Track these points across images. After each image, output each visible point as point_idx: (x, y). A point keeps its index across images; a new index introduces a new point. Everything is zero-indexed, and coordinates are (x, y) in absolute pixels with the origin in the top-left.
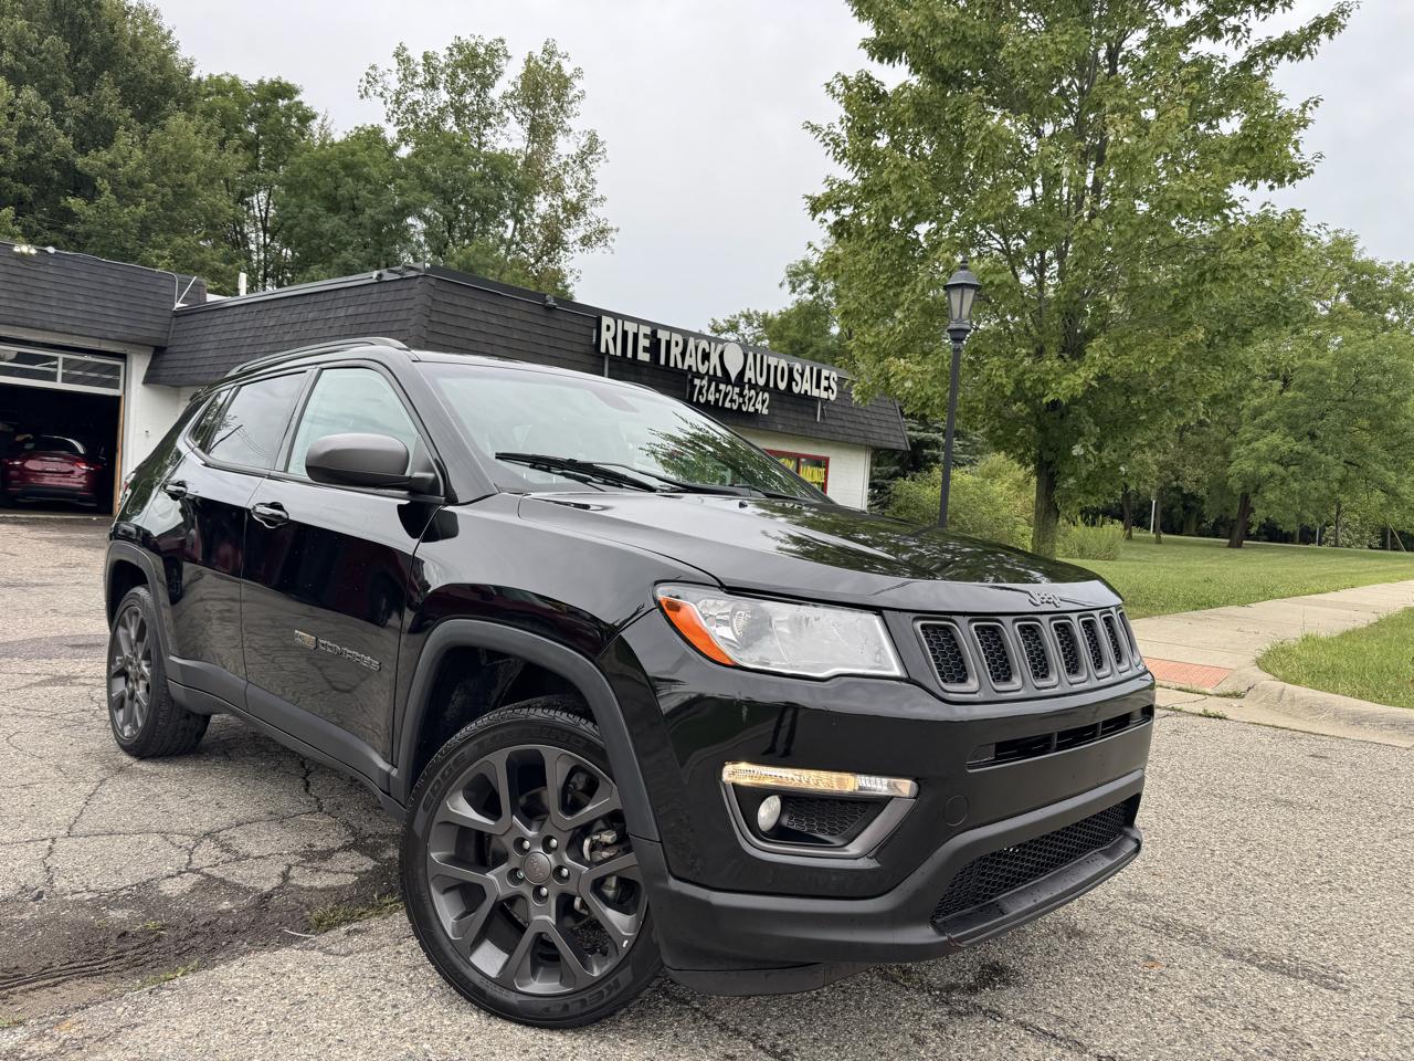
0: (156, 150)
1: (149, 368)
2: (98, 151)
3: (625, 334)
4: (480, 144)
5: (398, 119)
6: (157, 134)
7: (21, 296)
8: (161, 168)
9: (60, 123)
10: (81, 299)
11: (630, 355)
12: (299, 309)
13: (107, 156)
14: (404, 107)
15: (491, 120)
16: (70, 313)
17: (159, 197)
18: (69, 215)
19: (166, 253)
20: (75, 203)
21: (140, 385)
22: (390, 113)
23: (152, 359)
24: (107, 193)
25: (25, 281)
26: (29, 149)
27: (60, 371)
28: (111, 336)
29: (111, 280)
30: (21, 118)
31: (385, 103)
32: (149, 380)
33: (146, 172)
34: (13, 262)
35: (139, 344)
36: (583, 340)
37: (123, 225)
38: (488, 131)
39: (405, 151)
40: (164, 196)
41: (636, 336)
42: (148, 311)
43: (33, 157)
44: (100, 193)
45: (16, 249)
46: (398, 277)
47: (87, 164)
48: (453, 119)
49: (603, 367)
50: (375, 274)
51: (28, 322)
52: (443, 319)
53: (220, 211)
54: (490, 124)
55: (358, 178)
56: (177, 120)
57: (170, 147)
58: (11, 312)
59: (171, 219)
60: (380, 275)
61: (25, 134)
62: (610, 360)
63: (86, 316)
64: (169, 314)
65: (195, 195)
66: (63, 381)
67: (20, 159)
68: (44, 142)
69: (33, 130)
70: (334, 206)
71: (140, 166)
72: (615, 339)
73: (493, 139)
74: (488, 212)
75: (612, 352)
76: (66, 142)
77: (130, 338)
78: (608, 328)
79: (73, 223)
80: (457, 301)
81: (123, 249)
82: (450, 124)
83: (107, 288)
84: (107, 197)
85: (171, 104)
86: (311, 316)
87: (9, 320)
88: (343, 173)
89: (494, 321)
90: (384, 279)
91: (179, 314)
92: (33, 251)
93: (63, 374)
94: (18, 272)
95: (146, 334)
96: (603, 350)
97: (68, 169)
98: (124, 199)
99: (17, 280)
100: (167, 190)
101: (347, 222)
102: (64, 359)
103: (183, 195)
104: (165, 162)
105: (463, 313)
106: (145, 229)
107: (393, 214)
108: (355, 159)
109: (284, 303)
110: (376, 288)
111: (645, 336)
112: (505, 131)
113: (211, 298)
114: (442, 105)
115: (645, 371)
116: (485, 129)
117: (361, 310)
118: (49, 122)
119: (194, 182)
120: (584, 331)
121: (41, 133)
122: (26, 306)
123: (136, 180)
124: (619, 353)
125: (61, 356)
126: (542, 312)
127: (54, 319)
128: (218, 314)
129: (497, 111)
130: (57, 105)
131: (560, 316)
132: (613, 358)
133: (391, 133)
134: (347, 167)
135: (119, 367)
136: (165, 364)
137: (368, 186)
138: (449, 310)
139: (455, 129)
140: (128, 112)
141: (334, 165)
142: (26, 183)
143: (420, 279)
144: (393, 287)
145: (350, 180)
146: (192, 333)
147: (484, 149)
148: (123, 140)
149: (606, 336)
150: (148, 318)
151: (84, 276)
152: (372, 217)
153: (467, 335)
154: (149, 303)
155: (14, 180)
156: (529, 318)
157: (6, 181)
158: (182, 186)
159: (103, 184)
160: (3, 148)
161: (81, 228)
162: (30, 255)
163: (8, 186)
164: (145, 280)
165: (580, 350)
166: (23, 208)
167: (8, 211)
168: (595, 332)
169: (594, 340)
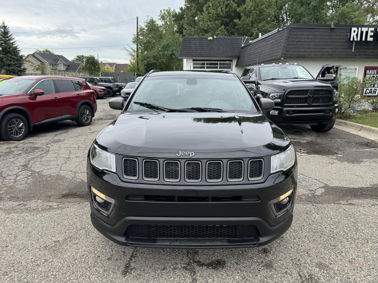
1: (237, 63)
2: (242, 6)
3: (362, 32)
7: (209, 50)
8: (256, 6)
10: (221, 48)
11: (364, 39)
13: (244, 6)
16: (219, 52)
17: (255, 14)
18: (235, 24)
20: (236, 21)
21: (235, 67)
23: (238, 60)
24: (243, 16)
25: (210, 46)
26: (228, 9)
27: (219, 66)
28: (227, 56)
29: (228, 42)
30: (226, 2)
32: (236, 66)
33: (253, 8)
34: (208, 42)
35: (234, 57)
36: (345, 37)
37: (247, 24)
40: (256, 13)
41: (367, 32)
42: (236, 48)
43: (229, 11)
45: (208, 39)
46: (282, 29)
47: (239, 10)
49: (353, 45)
51: (210, 56)
52: (293, 40)
53: (271, 14)
58: (207, 54)
60: (278, 30)
61: (227, 6)
62: (355, 42)
63: (223, 52)
64: (240, 48)
65: (264, 11)
66: (219, 68)
67: (226, 13)
68: (231, 7)
69: (228, 4)
71: (251, 7)
72: (357, 35)
75: (355, 39)
76: (235, 5)
77: (232, 56)
78: (354, 31)
79: (237, 25)
80: (298, 33)
81: (248, 30)
83: (227, 44)
84: (243, 17)
86: (264, 44)
87: (207, 56)
89: (310, 37)
91: (244, 47)
92: (212, 38)
93: (219, 67)
94: (209, 44)
95: (235, 54)
96: (352, 39)
97: (235, 11)
98: (248, 16)
99: (209, 46)
100: (258, 12)
101: (306, 8)
103: (261, 12)
104: (257, 4)
105: (300, 37)
109: (260, 41)
110: (277, 33)
111: (371, 31)
113: (250, 41)
115: (372, 44)
117: (274, 41)
119: (264, 7)
120: (346, 34)
122: (210, 52)
123: (250, 11)
124: (359, 39)
125: (219, 62)
126: (329, 31)
127: (216, 54)
128: (249, 46)
131: (337, 31)
132: (357, 42)
135: (231, 63)
136: (241, 61)
138: (295, 37)
142: (227, 18)
143: (287, 29)
144: (281, 32)
146: (244, 52)
149: (353, 34)
150: (236, 50)
151: (222, 42)
153: (301, 43)
154: (236, 46)
155: (225, 18)
156: (324, 34)
157: (223, 19)
158: (261, 9)
159: (242, 14)
160: (222, 11)
161: (238, 27)
162: (211, 39)
163: (224, 20)
164: (236, 40)
165: (344, 41)
166: (226, 24)
167: (223, 27)
168: (349, 33)
169: (349, 37)
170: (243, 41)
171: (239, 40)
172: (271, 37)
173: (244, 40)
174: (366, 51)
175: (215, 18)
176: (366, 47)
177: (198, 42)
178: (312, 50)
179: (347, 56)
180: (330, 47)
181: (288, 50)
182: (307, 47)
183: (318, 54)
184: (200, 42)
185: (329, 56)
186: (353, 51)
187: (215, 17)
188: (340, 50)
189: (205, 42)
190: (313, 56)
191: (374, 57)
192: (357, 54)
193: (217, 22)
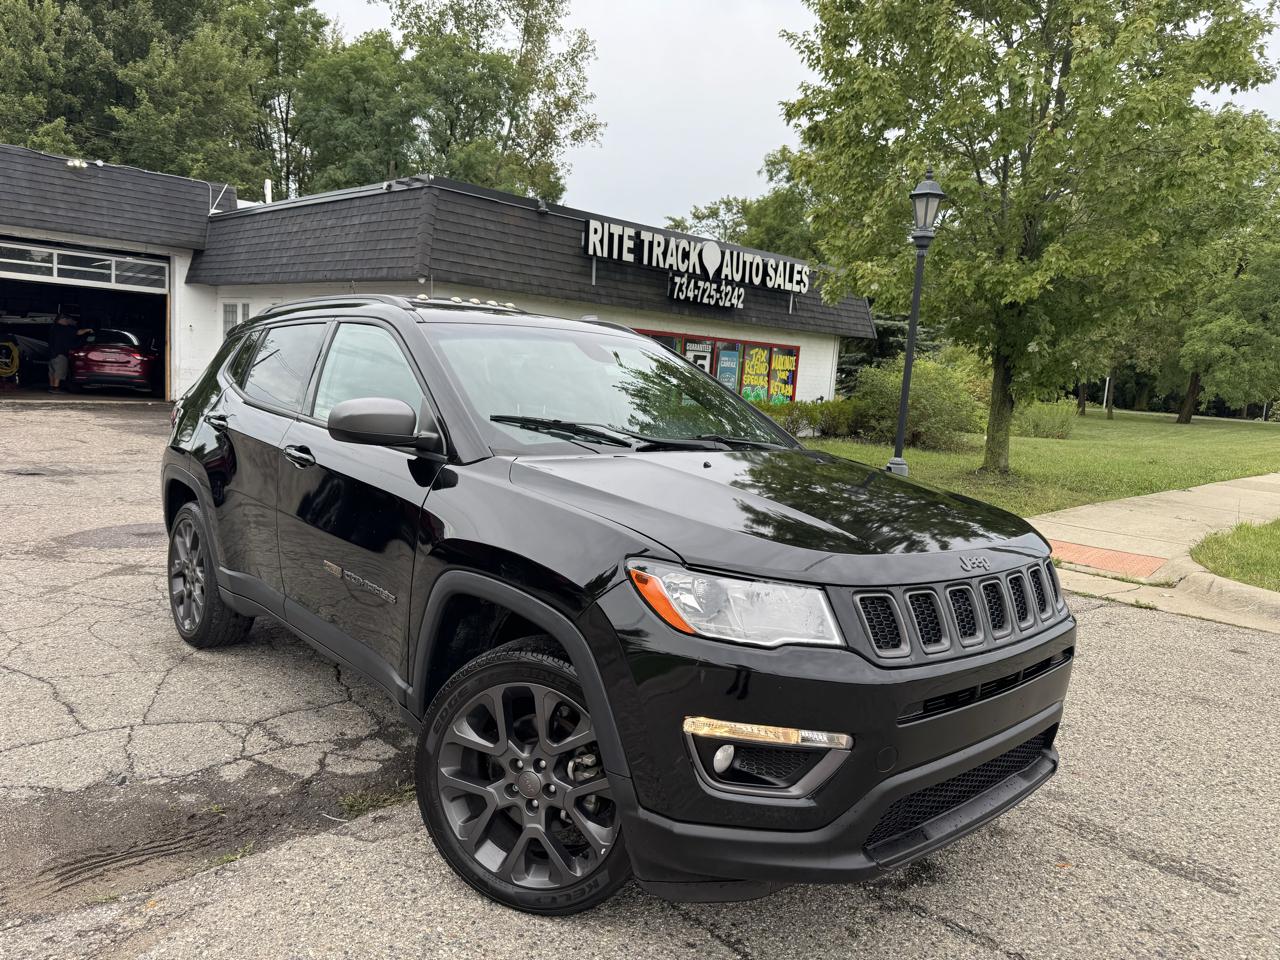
0: (187, 60)
1: (190, 269)
2: (135, 62)
3: (611, 236)
4: (478, 45)
5: (403, 23)
6: (187, 44)
7: (77, 207)
8: (191, 77)
9: (100, 36)
10: (128, 208)
11: (615, 256)
12: (318, 217)
13: (143, 66)
14: (408, 11)
15: (488, 22)
16: (119, 221)
17: (191, 104)
18: (112, 123)
19: (200, 157)
20: (118, 112)
21: (183, 284)
22: (395, 18)
23: (193, 260)
24: (145, 101)
25: (78, 192)
26: (75, 62)
27: (114, 273)
28: (156, 241)
29: (152, 190)
30: (66, 33)
31: (391, 8)
32: (191, 280)
33: (179, 81)
34: (68, 176)
35: (180, 248)
36: (573, 243)
37: (162, 132)
38: (486, 33)
39: (409, 55)
40: (195, 102)
41: (621, 238)
42: (186, 217)
43: (79, 68)
44: (139, 102)
45: (70, 164)
46: (405, 188)
47: (127, 76)
48: (453, 22)
49: (591, 268)
50: (385, 185)
51: (84, 230)
52: (447, 227)
53: (247, 116)
54: (487, 26)
55: (367, 81)
56: (204, 31)
57: (199, 57)
58: (68, 221)
59: (202, 123)
60: (389, 186)
61: (71, 47)
62: (598, 260)
63: (133, 223)
64: (205, 220)
65: (222, 101)
66: (117, 282)
67: (68, 72)
68: (88, 55)
69: (77, 44)
70: (347, 108)
71: (174, 75)
72: (601, 241)
73: (490, 41)
74: (485, 110)
75: (599, 254)
76: (107, 54)
77: (172, 242)
78: (596, 231)
79: (117, 130)
80: (460, 210)
81: (164, 153)
82: (450, 28)
83: (151, 197)
84: (145, 106)
85: (198, 15)
86: (329, 223)
87: (68, 228)
88: (354, 77)
90: (393, 189)
91: (214, 219)
92: (85, 165)
93: (117, 276)
94: (74, 184)
95: (185, 238)
96: (591, 252)
97: (110, 79)
98: (161, 107)
99: (72, 191)
100: (198, 97)
101: (359, 123)
102: (116, 261)
103: (212, 102)
104: (195, 71)
105: (464, 221)
106: (181, 134)
107: (401, 116)
108: (365, 64)
109: (305, 211)
110: (386, 198)
111: (630, 237)
112: (501, 32)
113: (242, 204)
114: (443, 8)
115: (629, 270)
116: (482, 31)
117: (374, 218)
118: (91, 36)
119: (222, 89)
120: (574, 234)
121: (84, 46)
122: (81, 215)
123: (170, 89)
124: (605, 255)
125: (113, 260)
126: (534, 217)
127: (106, 227)
128: (248, 220)
129: (494, 13)
130: (97, 19)
131: (552, 220)
132: (600, 260)
133: (397, 37)
134: (357, 71)
135: (163, 268)
136: (204, 266)
137: (377, 90)
138: (453, 219)
139: (455, 31)
140: (160, 24)
141: (346, 70)
142: (75, 94)
143: (426, 189)
144: (401, 197)
145: (360, 84)
146: (226, 237)
147: (482, 51)
148: (158, 49)
149: (594, 239)
150: (187, 224)
151: (129, 186)
152: (382, 119)
153: (468, 241)
154: (187, 210)
155: (64, 91)
156: (524, 224)
157: (57, 92)
158: (211, 93)
159: (142, 94)
160: (52, 62)
161: (124, 135)
162: (82, 168)
163: (59, 97)
164: (183, 189)
165: (570, 252)
166: (73, 117)
167: (60, 121)
168: (583, 235)
169: (583, 243)
170: (215, 198)
171: (198, 191)
172: (357, 203)
173: (216, 192)
174: (620, 286)
175: (20, 83)
176: (618, 277)
177: (19, 167)
178: (501, 266)
179: (584, 295)
180: (540, 263)
181: (436, 255)
182: (487, 254)
183: (516, 279)
184: (30, 169)
185: (543, 291)
186: (594, 283)
187: (22, 76)
188: (566, 277)
189: (53, 173)
190: (504, 284)
191: (633, 302)
192: (602, 292)
193: (29, 98)
